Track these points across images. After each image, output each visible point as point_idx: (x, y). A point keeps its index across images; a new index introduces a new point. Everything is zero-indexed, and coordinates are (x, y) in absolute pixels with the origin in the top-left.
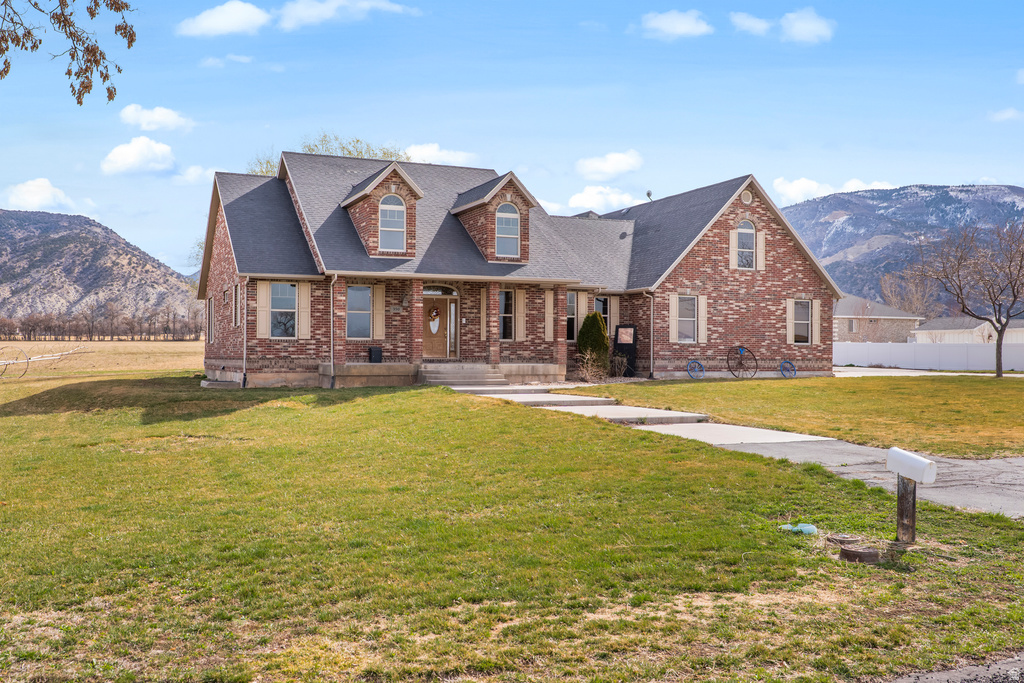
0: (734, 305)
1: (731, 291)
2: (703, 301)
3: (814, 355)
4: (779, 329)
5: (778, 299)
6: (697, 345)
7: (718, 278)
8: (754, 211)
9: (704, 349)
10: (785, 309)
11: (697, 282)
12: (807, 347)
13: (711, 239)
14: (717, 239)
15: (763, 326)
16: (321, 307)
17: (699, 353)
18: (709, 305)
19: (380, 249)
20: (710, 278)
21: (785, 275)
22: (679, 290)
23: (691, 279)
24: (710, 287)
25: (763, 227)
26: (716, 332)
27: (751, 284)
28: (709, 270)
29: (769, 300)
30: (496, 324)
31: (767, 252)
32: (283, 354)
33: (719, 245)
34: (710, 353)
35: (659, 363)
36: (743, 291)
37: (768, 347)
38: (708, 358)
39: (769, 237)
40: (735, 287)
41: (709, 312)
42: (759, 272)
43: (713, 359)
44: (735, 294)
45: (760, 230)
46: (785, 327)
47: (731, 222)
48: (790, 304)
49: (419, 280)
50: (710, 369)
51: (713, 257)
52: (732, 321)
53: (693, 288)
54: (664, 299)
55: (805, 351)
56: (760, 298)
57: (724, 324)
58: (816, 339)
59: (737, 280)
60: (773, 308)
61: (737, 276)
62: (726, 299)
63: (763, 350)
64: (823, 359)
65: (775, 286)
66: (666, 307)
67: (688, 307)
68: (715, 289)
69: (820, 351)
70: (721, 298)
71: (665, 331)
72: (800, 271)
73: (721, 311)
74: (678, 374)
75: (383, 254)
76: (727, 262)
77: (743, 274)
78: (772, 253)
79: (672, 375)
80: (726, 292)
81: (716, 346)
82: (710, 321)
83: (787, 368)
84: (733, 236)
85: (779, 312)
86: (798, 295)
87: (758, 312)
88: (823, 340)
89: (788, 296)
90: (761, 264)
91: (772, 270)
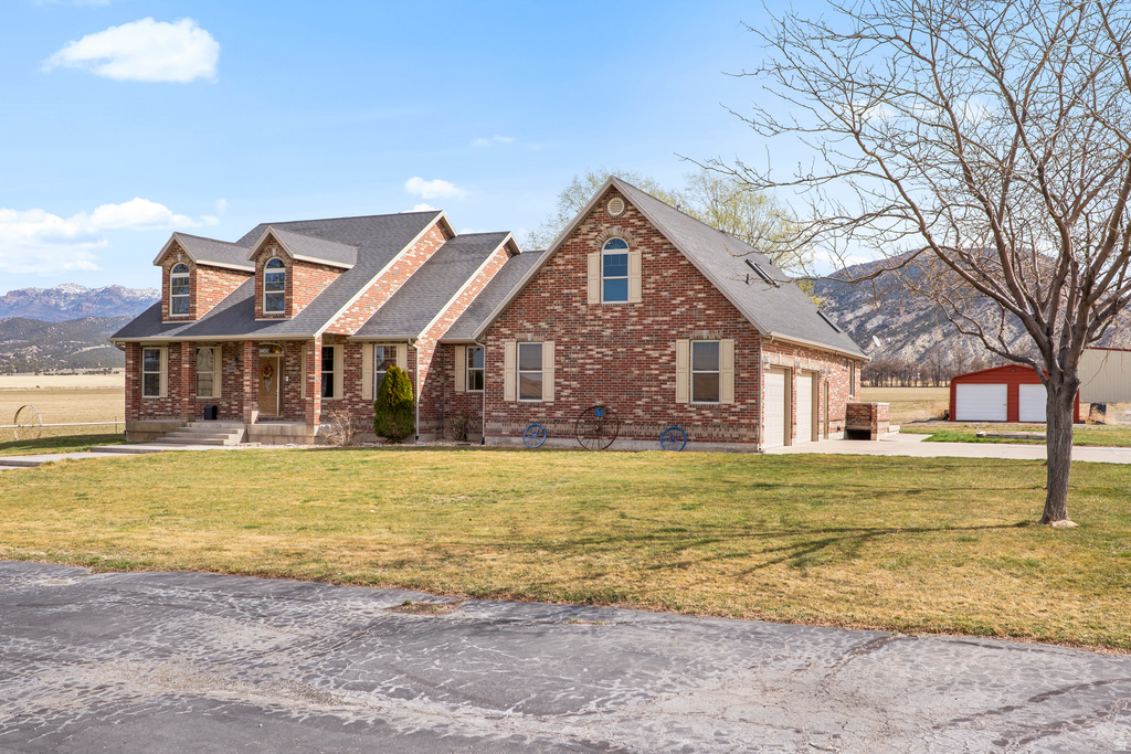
0: (595, 351)
1: (590, 333)
2: (549, 349)
3: (725, 419)
4: (664, 382)
5: (662, 341)
6: (543, 405)
7: (572, 317)
8: (624, 223)
9: (551, 410)
10: (673, 354)
11: (543, 325)
12: (711, 408)
13: (561, 268)
14: (570, 267)
15: (639, 378)
16: (176, 368)
17: (543, 415)
18: (558, 353)
19: (172, 315)
20: (560, 317)
21: (675, 307)
22: (518, 335)
23: (535, 321)
24: (559, 329)
25: (640, 244)
26: (567, 387)
27: (620, 322)
28: (559, 308)
29: (648, 342)
31: (645, 278)
32: (150, 411)
33: (574, 275)
34: (559, 414)
35: (491, 425)
36: (608, 332)
37: (647, 408)
38: (557, 421)
39: (649, 257)
40: (597, 328)
41: (557, 362)
42: (632, 305)
43: (564, 421)
44: (596, 337)
45: (633, 249)
46: (673, 379)
47: (591, 243)
48: (683, 348)
50: (559, 435)
51: (565, 291)
52: (591, 372)
53: (537, 332)
54: (498, 347)
55: (708, 413)
56: (634, 341)
57: (581, 376)
58: (727, 395)
59: (599, 319)
60: (655, 354)
61: (599, 312)
62: (583, 345)
63: (639, 412)
64: (741, 425)
65: (658, 323)
66: (500, 357)
67: (530, 358)
68: (568, 332)
69: (734, 414)
70: (576, 342)
71: (500, 386)
72: (700, 300)
73: (575, 360)
74: (515, 440)
75: (171, 319)
76: (584, 295)
77: (608, 309)
78: (653, 279)
79: (508, 442)
80: (583, 335)
81: (567, 405)
82: (558, 373)
83: (675, 433)
84: (594, 262)
85: (665, 359)
86: (697, 333)
87: (631, 359)
88: (740, 397)
89: (680, 336)
90: (635, 294)
91: (652, 301)
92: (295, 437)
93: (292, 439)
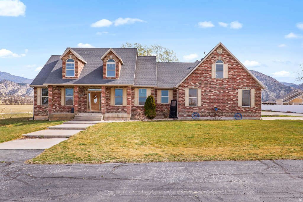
0: (214, 92)
1: (212, 87)
2: (199, 91)
3: (252, 111)
4: (235, 101)
5: (234, 89)
6: (198, 107)
7: (207, 82)
8: (223, 56)
9: (200, 109)
10: (237, 93)
11: (197, 84)
12: (248, 108)
13: (203, 67)
14: (206, 67)
15: (227, 100)
17: (198, 110)
18: (202, 92)
19: (66, 76)
20: (203, 82)
21: (238, 80)
22: (189, 87)
23: (195, 83)
24: (203, 85)
25: (227, 62)
26: (205, 102)
27: (221, 84)
28: (202, 79)
29: (230, 90)
30: (104, 100)
31: (229, 71)
32: (45, 110)
33: (207, 70)
34: (203, 110)
35: (180, 113)
36: (218, 87)
37: (230, 108)
38: (202, 112)
39: (230, 66)
40: (214, 85)
41: (202, 95)
42: (225, 79)
43: (204, 112)
44: (214, 88)
45: (225, 63)
46: (237, 100)
47: (213, 61)
48: (240, 92)
49: (76, 86)
50: (203, 116)
51: (204, 74)
52: (213, 98)
53: (195, 86)
54: (183, 90)
55: (247, 109)
56: (226, 89)
57: (210, 99)
58: (252, 104)
59: (215, 83)
60: (232, 93)
61: (215, 81)
62: (210, 90)
63: (227, 109)
64: (256, 112)
65: (233, 84)
66: (184, 93)
67: (193, 94)
68: (205, 86)
69: (254, 109)
70: (208, 89)
71: (183, 102)
72: (245, 78)
73: (208, 94)
74: (188, 118)
75: (66, 78)
76: (210, 76)
77: (218, 80)
78: (231, 72)
79: (186, 118)
80: (210, 87)
81: (205, 107)
82: (202, 98)
83: (238, 115)
84: (214, 66)
85: (235, 94)
86: (244, 87)
87: (225, 94)
88: (256, 105)
89: (239, 88)
90: (226, 76)
91: (231, 78)
92: (123, 118)
93: (121, 119)
